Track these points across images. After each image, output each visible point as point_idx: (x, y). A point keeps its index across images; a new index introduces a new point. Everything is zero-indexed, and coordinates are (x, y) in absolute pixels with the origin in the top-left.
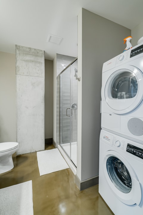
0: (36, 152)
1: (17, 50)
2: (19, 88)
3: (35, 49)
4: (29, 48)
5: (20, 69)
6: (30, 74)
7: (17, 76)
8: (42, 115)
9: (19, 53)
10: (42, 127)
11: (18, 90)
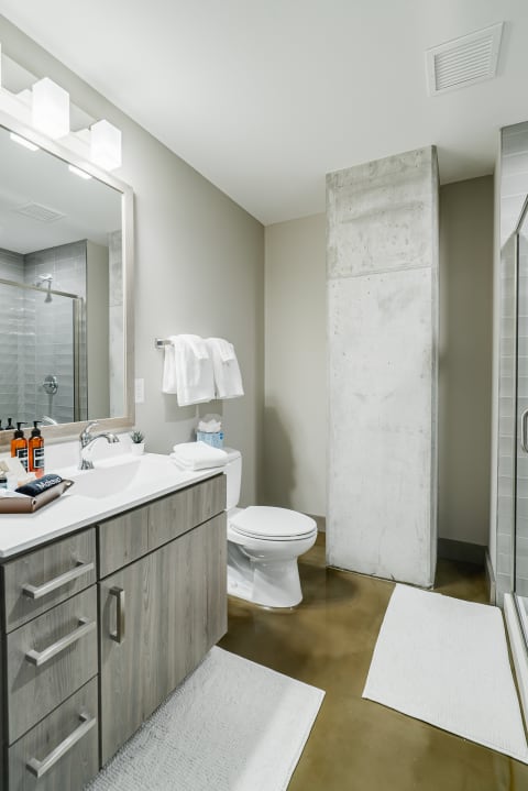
0: (394, 581)
1: (331, 192)
2: (336, 327)
3: (393, 159)
4: (370, 165)
5: (339, 256)
6: (372, 266)
7: (331, 282)
8: (421, 431)
9: (337, 201)
10: (422, 486)
11: (331, 334)
